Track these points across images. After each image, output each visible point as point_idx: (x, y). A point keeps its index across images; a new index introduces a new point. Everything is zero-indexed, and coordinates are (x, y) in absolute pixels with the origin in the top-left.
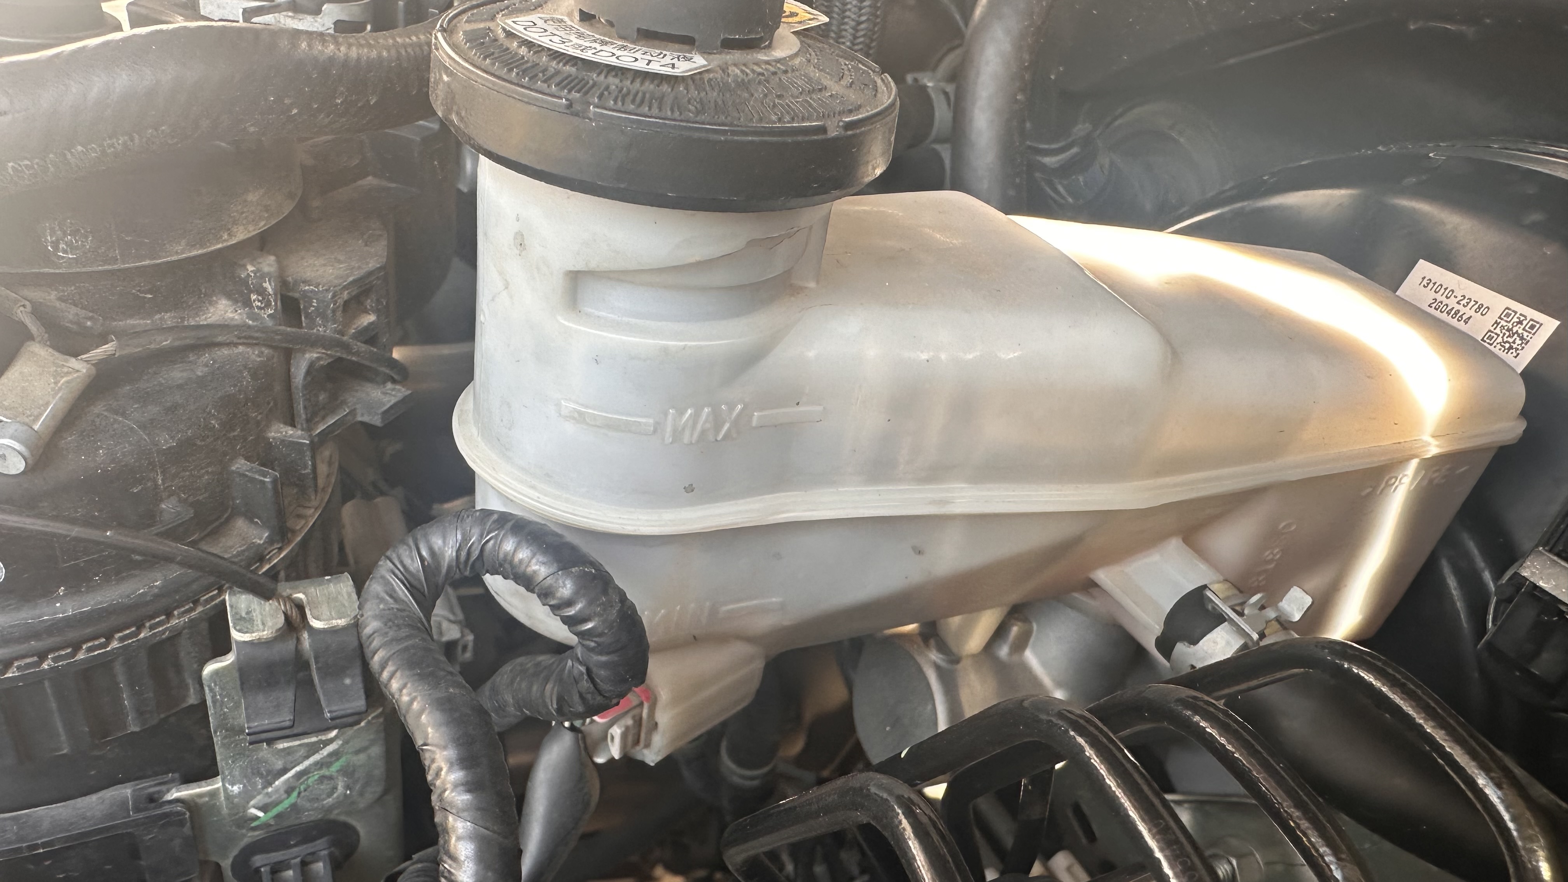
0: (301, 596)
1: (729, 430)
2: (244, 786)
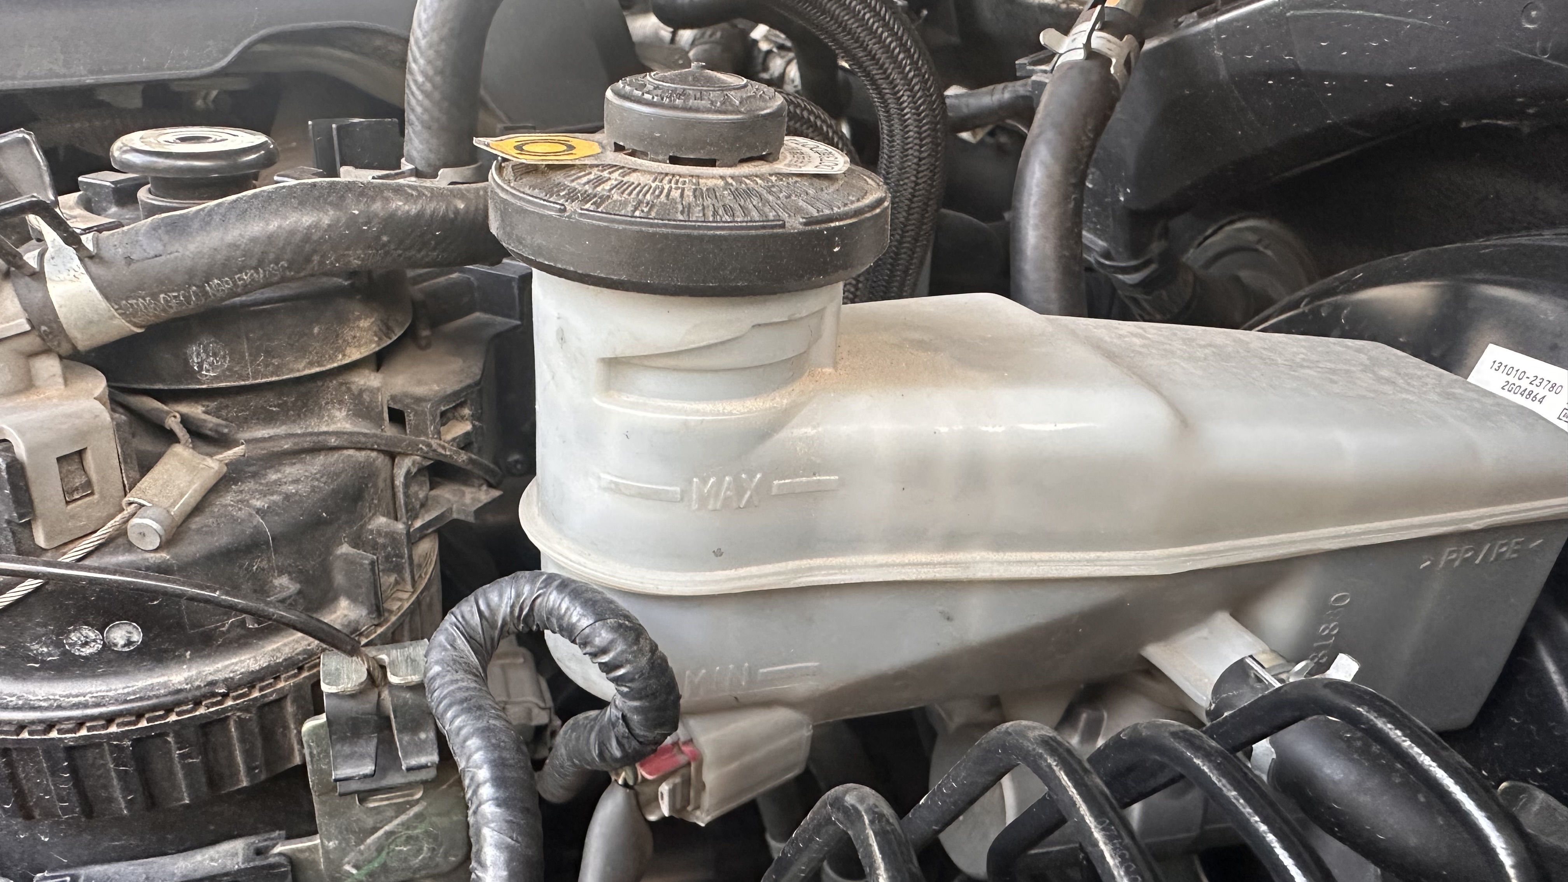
0: (384, 657)
1: (751, 497)
2: (340, 843)
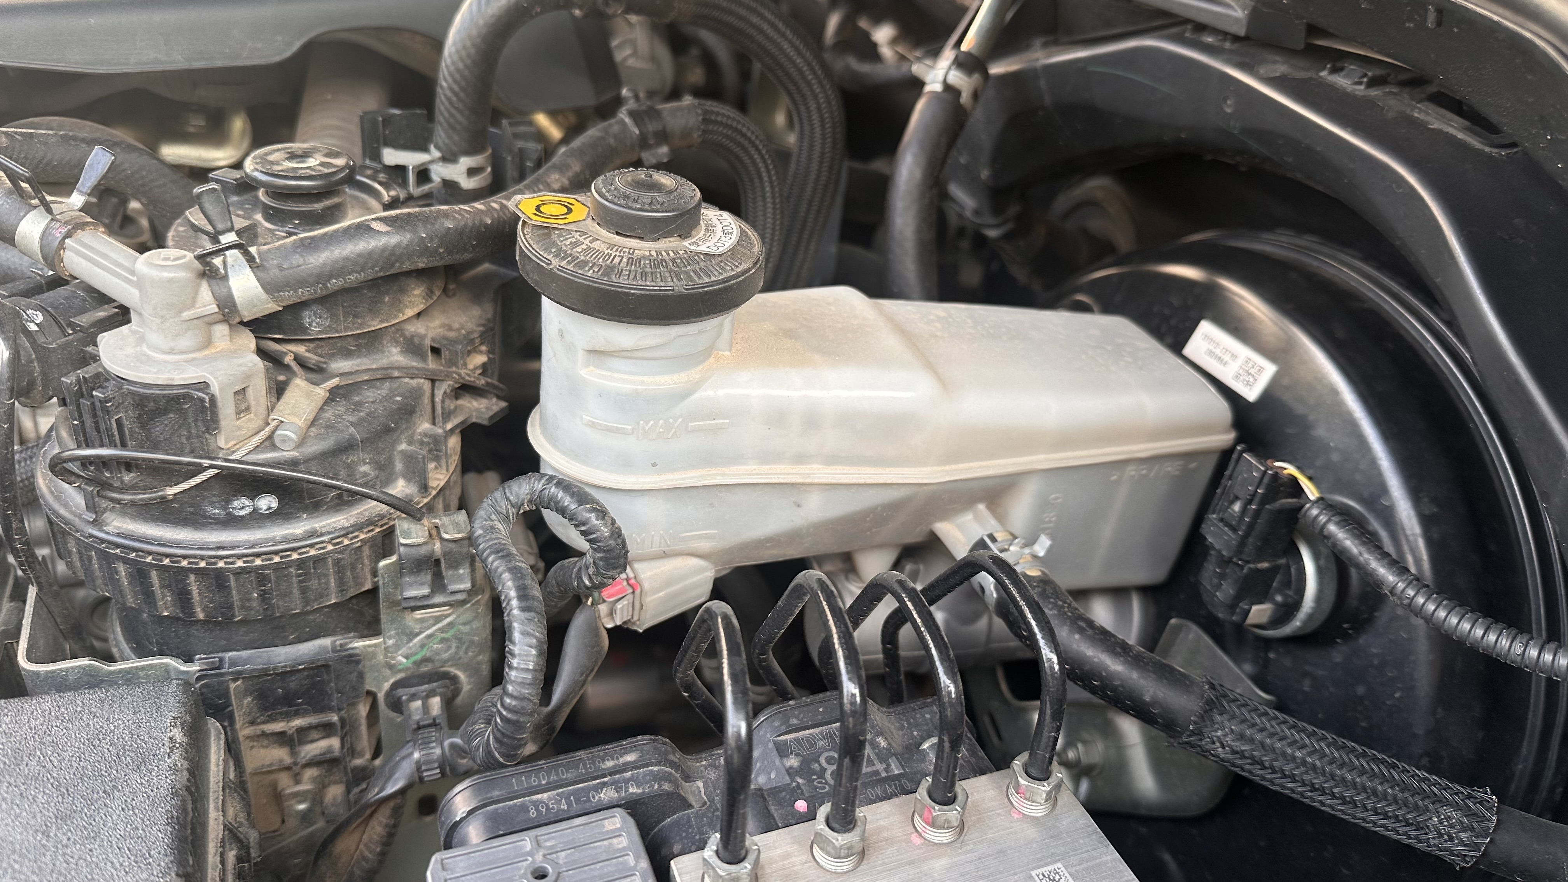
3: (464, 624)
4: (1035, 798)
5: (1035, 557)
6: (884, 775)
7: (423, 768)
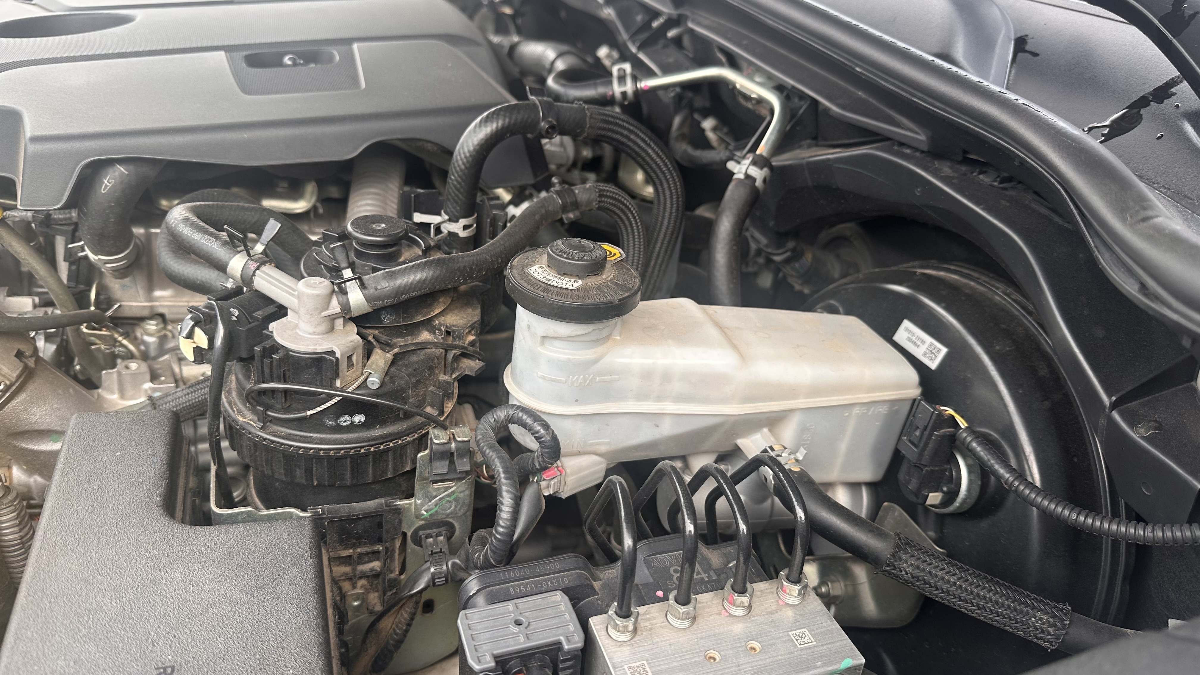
0: (453, 431)
1: (589, 383)
2: (422, 502)
3: (460, 493)
4: (792, 593)
5: (797, 460)
6: (706, 579)
7: (436, 577)
